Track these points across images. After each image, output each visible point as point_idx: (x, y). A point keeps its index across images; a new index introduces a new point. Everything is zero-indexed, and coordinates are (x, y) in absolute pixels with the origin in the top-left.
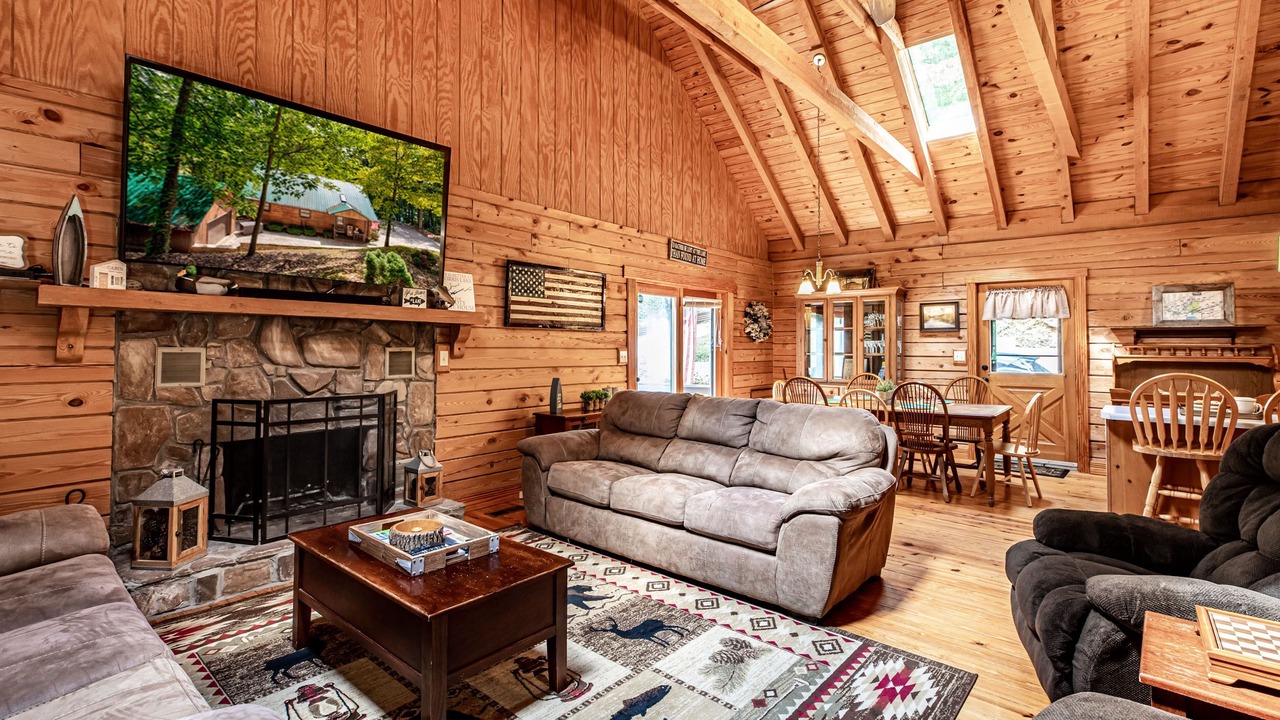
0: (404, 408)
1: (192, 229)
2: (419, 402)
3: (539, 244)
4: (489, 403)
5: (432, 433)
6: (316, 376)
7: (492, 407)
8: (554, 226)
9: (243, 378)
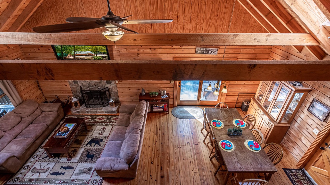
0: (111, 89)
1: (66, 57)
2: (114, 89)
3: (140, 56)
4: (130, 90)
5: (117, 94)
6: (94, 84)
7: (131, 90)
8: (145, 50)
9: (84, 83)
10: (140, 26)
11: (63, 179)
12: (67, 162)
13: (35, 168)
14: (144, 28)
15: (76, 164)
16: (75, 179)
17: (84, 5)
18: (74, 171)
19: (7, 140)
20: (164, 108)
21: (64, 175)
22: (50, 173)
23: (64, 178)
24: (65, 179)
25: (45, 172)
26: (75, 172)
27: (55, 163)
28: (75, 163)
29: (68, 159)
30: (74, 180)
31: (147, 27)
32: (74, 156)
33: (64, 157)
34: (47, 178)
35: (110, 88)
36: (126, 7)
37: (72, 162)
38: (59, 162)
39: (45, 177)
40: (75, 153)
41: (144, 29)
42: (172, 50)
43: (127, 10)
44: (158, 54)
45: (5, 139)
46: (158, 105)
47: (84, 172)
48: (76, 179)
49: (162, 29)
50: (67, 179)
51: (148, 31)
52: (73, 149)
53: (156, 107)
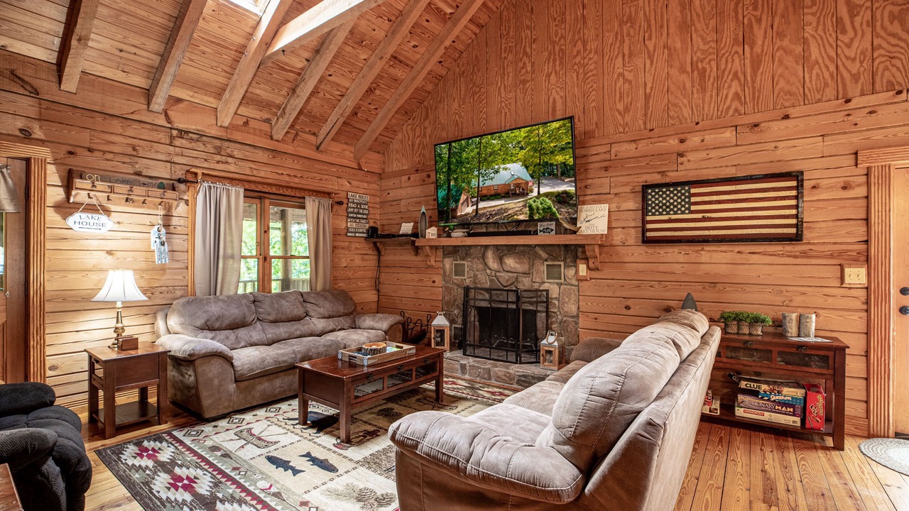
0: (556, 301)
1: (457, 207)
2: (567, 299)
3: (689, 161)
4: (628, 308)
5: (577, 323)
6: (507, 278)
7: (631, 312)
8: (710, 138)
9: (479, 276)
10: (695, 59)
11: (283, 485)
12: (330, 450)
13: (249, 431)
14: (710, 60)
15: (350, 465)
16: (314, 502)
17: (534, 46)
18: (332, 480)
19: (251, 337)
20: (804, 409)
21: (294, 475)
22: (268, 454)
23: (286, 484)
24: (288, 490)
25: (259, 447)
26: (330, 485)
27: (299, 438)
28: (351, 460)
29: (338, 444)
30: (310, 505)
31: (723, 55)
32: (360, 443)
33: (334, 435)
34: (252, 462)
35: (555, 295)
36: (652, 12)
37: (345, 454)
38: (310, 440)
39: (247, 458)
40: (368, 437)
41: (714, 64)
42: (850, 118)
43: (653, 22)
44: (773, 145)
45: (249, 332)
46: (764, 387)
47: (357, 498)
48: (317, 505)
49: (793, 47)
50: (293, 489)
51: (729, 65)
52: (371, 428)
53: (755, 393)
